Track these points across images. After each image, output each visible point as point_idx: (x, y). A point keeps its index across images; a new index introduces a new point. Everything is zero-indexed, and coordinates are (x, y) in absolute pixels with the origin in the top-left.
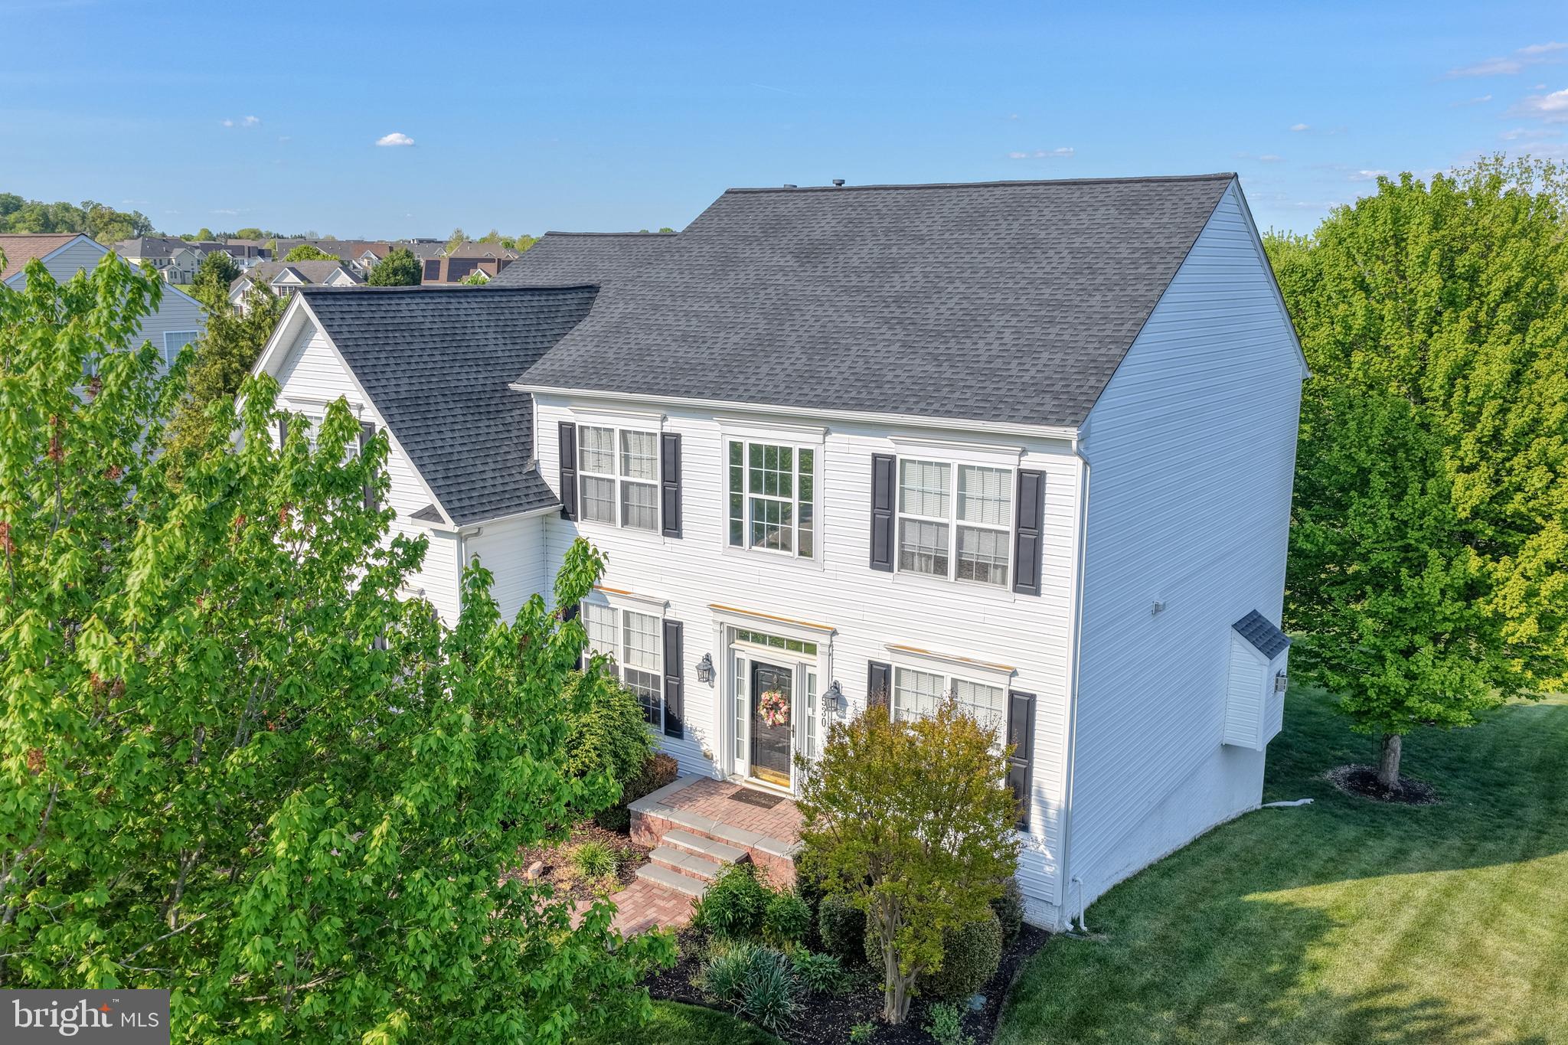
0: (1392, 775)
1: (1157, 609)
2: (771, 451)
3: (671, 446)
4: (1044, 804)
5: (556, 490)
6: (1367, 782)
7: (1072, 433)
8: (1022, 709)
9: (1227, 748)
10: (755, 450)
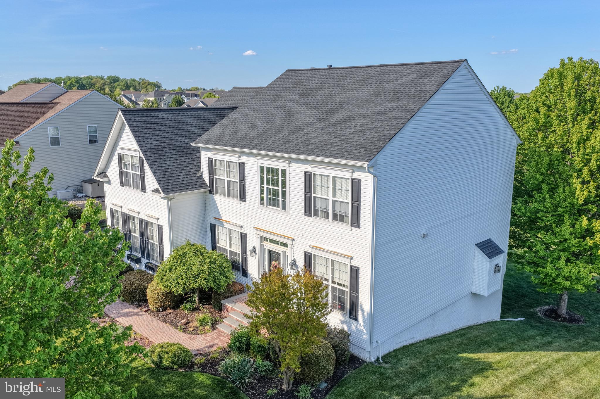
0: (563, 310)
1: (424, 236)
2: (273, 169)
3: (242, 166)
4: (363, 310)
5: (208, 183)
6: (553, 313)
7: (365, 164)
8: (355, 272)
9: (474, 295)
10: (268, 169)
